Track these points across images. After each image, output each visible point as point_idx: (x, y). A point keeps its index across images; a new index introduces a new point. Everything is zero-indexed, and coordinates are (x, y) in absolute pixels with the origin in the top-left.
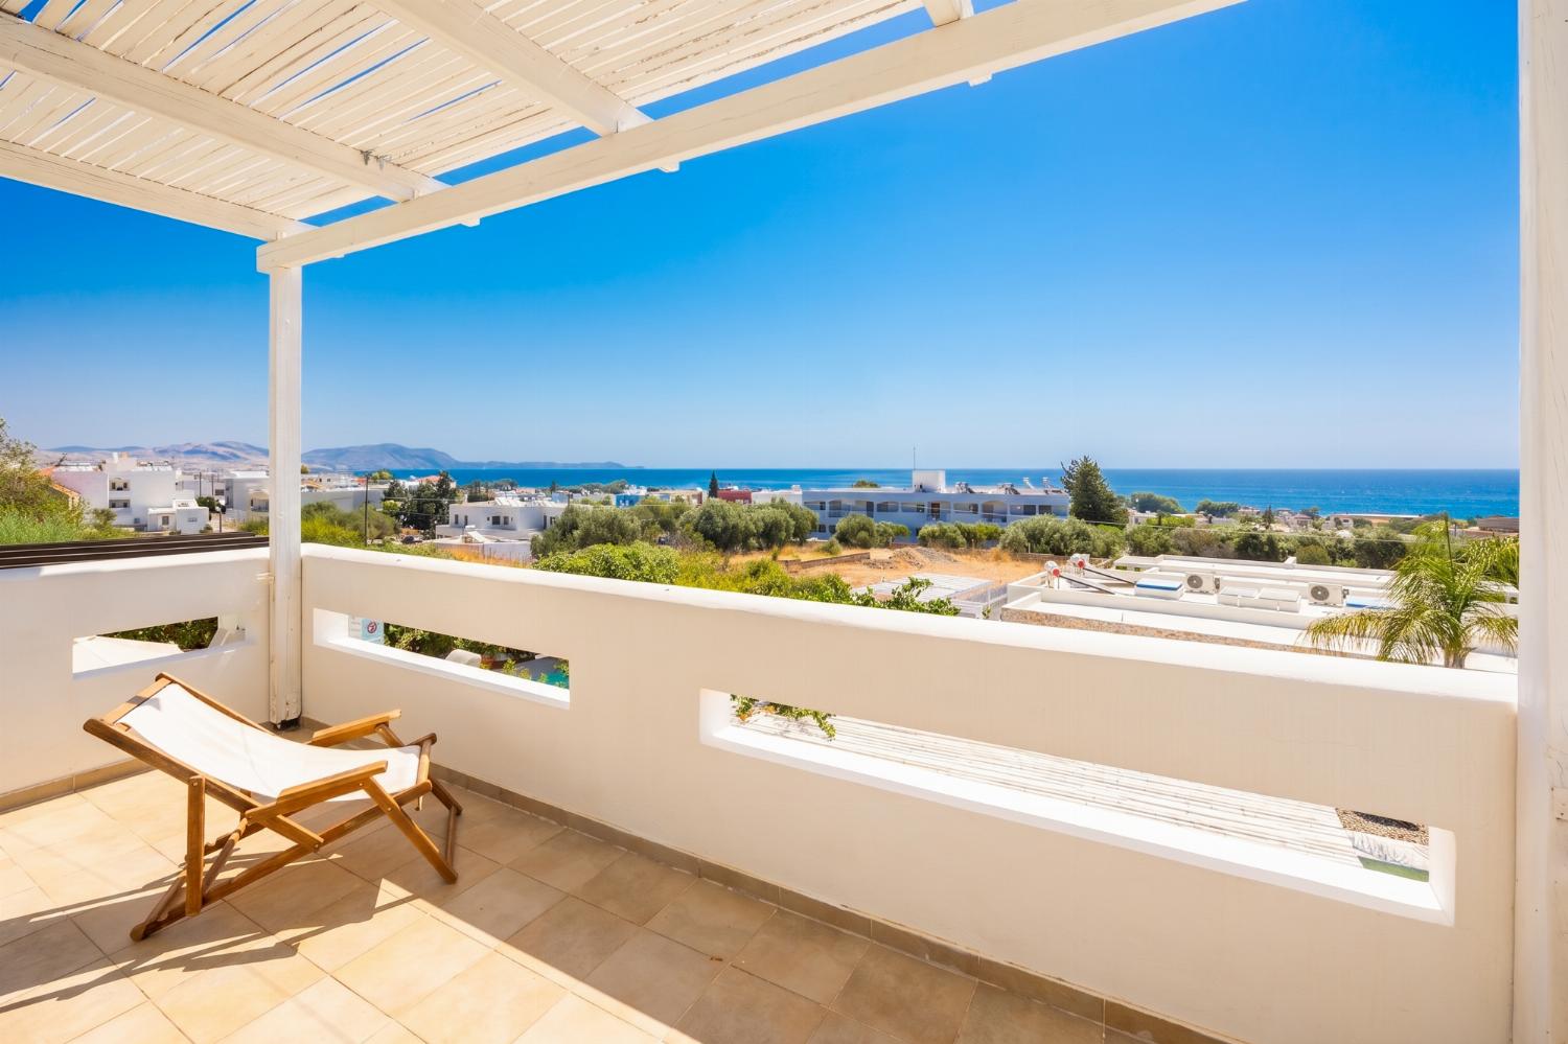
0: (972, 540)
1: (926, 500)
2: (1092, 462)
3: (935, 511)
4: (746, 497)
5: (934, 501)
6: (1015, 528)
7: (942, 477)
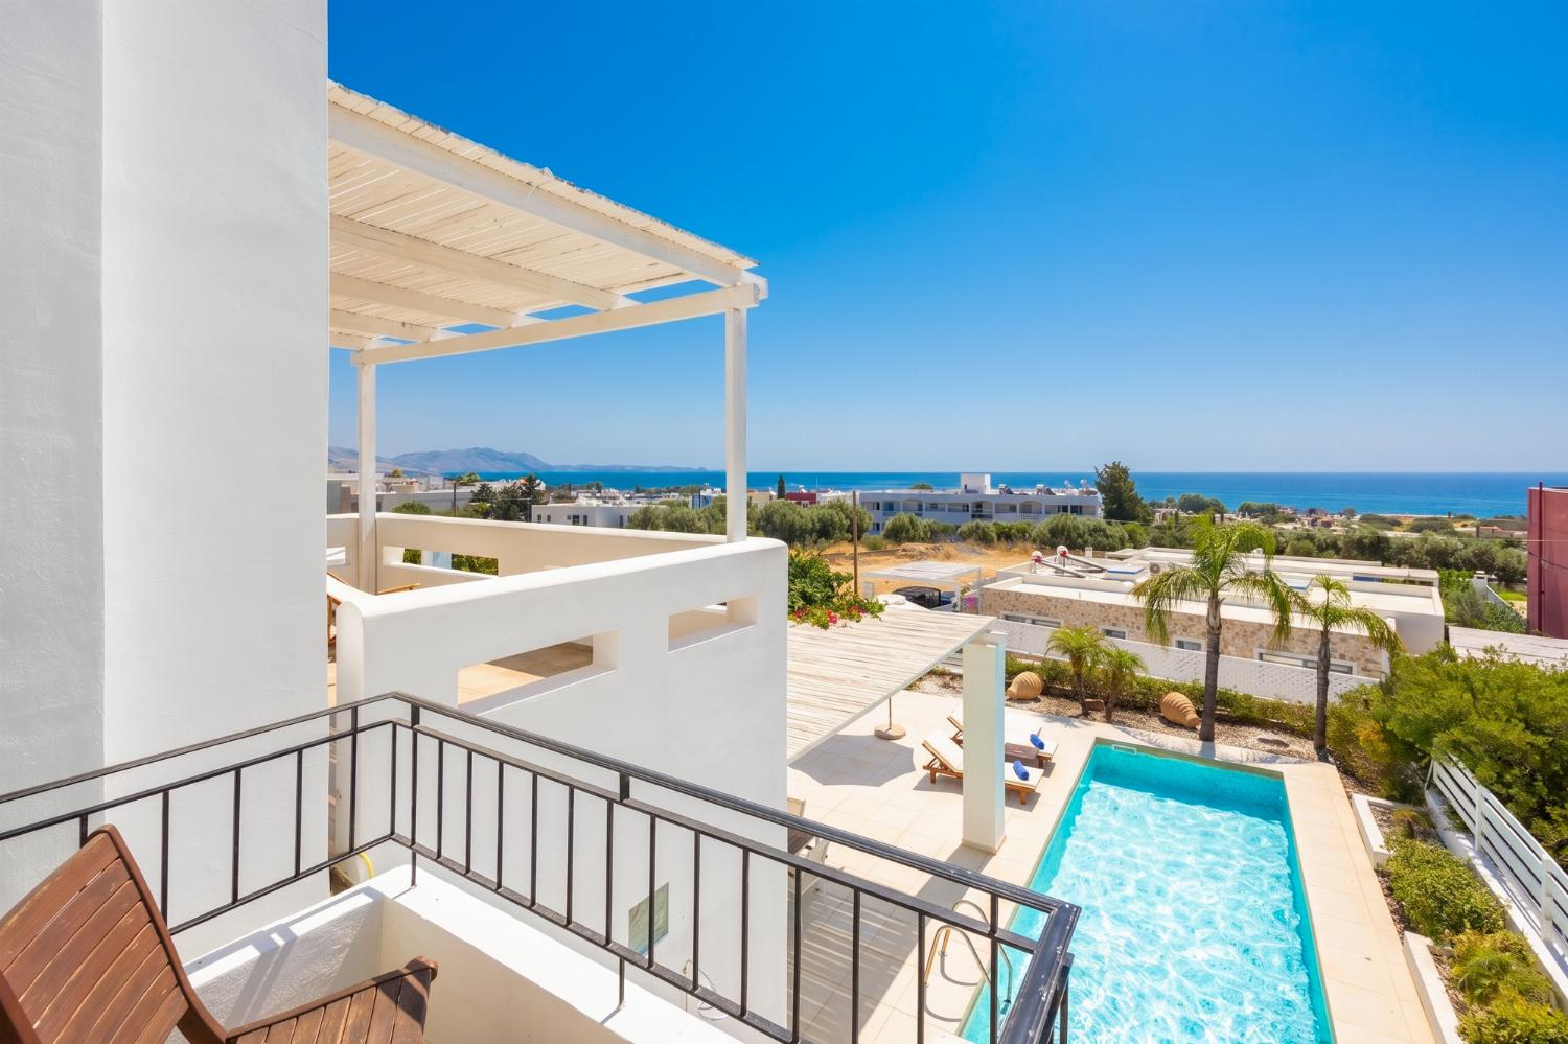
0: (1006, 536)
1: (971, 499)
2: (1123, 465)
3: (979, 509)
4: (812, 498)
5: (979, 499)
6: (1042, 524)
7: (987, 479)
